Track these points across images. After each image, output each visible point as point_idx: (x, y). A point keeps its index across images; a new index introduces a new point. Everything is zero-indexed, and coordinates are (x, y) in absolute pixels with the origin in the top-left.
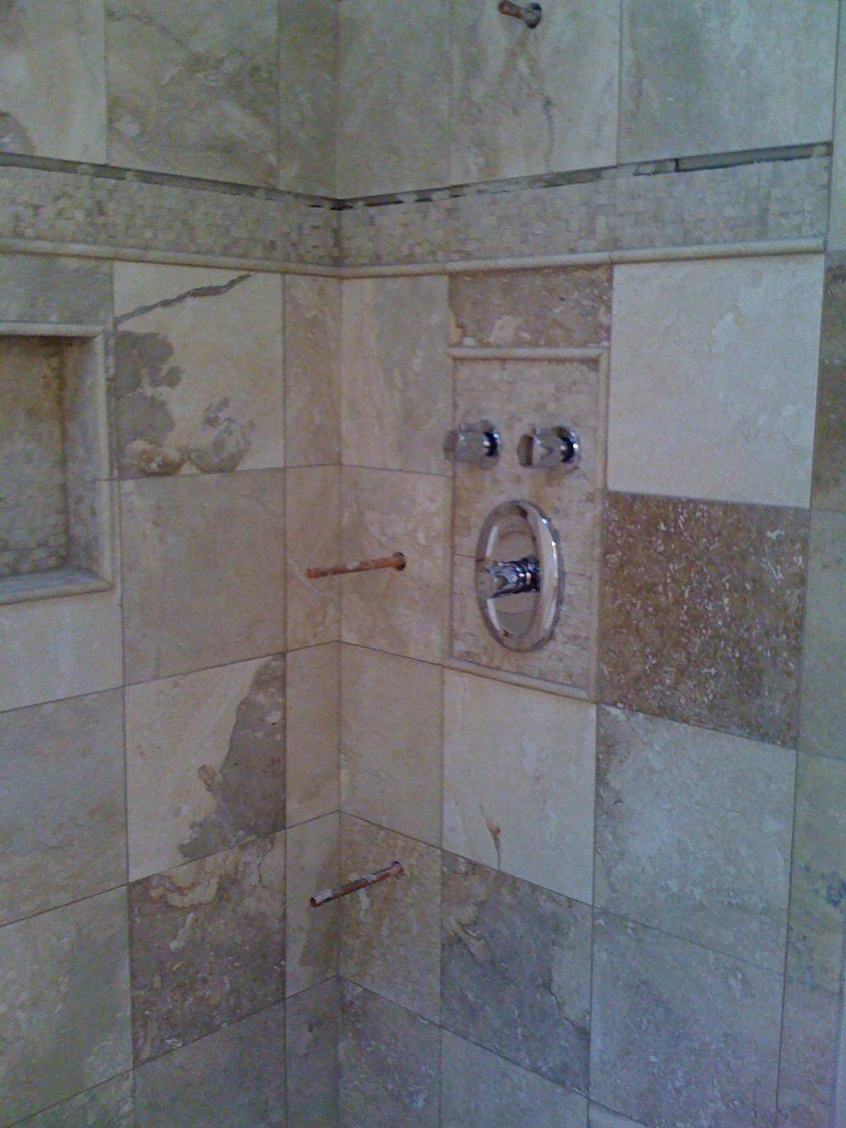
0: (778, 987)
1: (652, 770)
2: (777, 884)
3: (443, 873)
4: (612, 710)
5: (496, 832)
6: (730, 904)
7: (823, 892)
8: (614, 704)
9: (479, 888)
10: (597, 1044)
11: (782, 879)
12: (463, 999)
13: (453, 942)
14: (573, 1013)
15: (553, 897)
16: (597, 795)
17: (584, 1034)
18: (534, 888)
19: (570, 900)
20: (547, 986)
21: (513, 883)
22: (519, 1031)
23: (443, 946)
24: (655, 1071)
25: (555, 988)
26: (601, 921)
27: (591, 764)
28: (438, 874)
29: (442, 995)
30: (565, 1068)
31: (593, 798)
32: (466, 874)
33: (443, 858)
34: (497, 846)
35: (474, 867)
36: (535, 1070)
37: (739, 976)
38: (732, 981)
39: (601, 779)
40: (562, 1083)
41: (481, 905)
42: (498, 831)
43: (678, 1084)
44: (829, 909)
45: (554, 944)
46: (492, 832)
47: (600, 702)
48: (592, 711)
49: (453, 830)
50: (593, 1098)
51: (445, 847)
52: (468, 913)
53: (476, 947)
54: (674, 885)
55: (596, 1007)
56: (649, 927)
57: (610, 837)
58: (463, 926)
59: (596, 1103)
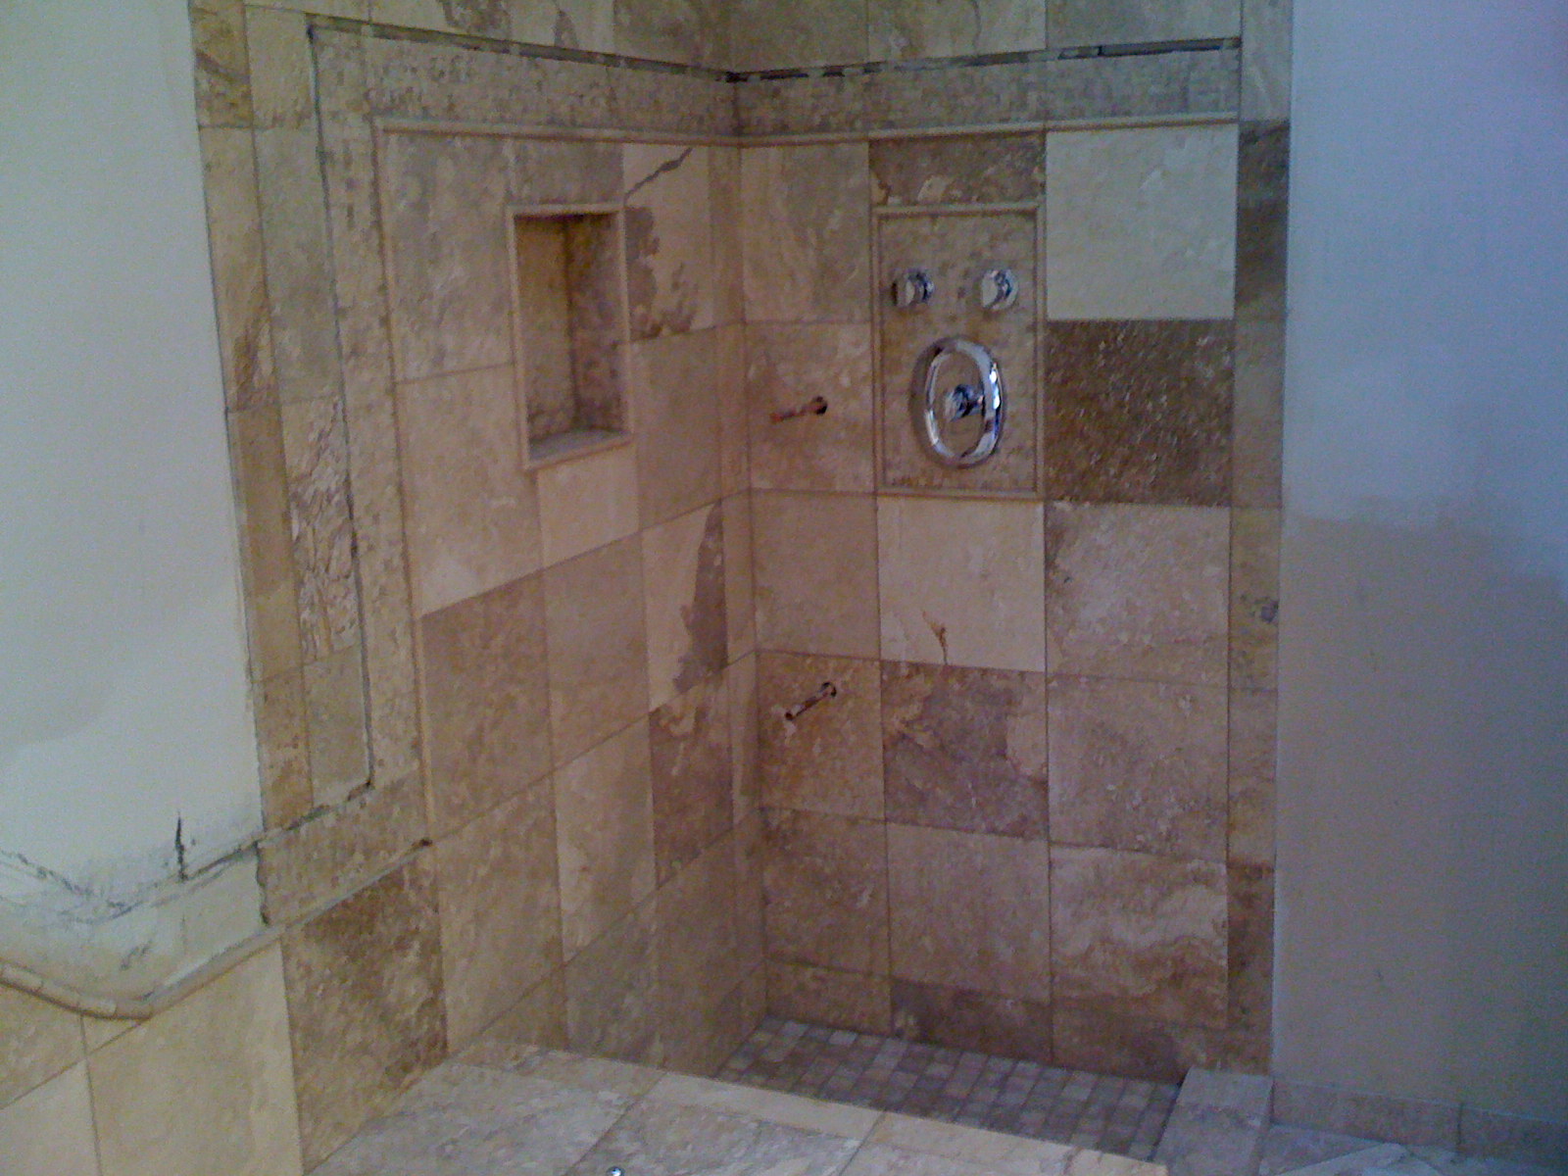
0: (1224, 699)
1: (1099, 548)
2: (1218, 616)
3: (882, 681)
4: (1060, 505)
5: (941, 633)
6: (1176, 642)
7: (1259, 613)
8: (1062, 499)
9: (922, 685)
10: (1055, 789)
11: (1223, 611)
12: (910, 788)
13: (897, 742)
14: (1029, 769)
15: (1003, 675)
16: (1046, 577)
17: (1042, 785)
18: (984, 672)
19: (1022, 674)
20: (1002, 754)
21: (963, 673)
22: (973, 801)
23: (884, 747)
24: (1114, 797)
25: (1009, 752)
26: (1054, 684)
27: (1040, 554)
28: (877, 683)
29: (886, 792)
30: (1024, 819)
31: (1042, 581)
32: (909, 677)
33: (882, 668)
34: (943, 644)
35: (917, 668)
36: (992, 831)
37: (1188, 697)
38: (1182, 704)
39: (1049, 564)
40: (1022, 835)
41: (927, 699)
42: (943, 630)
43: (1135, 803)
44: (1264, 625)
45: (1006, 715)
46: (937, 634)
47: (1048, 500)
48: (1040, 508)
49: (893, 640)
50: (1053, 839)
51: (885, 656)
52: (914, 709)
53: (923, 739)
54: (1124, 637)
55: (1052, 759)
56: (1102, 678)
57: (1061, 612)
58: (908, 724)
59: (1055, 843)
